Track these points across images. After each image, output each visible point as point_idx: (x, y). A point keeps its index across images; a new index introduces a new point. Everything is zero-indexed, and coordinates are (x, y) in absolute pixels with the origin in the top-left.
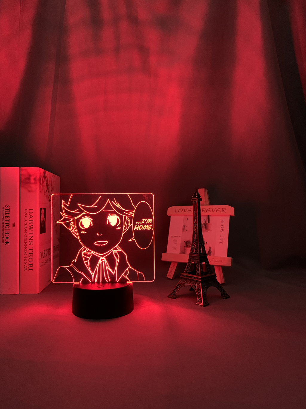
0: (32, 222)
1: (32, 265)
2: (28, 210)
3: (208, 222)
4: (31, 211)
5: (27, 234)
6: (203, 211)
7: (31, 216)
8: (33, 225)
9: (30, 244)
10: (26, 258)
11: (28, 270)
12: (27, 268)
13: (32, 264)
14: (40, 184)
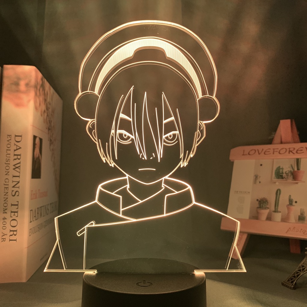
0: (19, 157)
1: (15, 233)
2: (13, 136)
3: (298, 169)
4: (18, 139)
5: (10, 177)
6: (291, 151)
7: (18, 148)
8: (20, 163)
9: (14, 196)
10: (5, 220)
11: (7, 240)
12: (7, 238)
13: (16, 231)
14: (36, 94)
